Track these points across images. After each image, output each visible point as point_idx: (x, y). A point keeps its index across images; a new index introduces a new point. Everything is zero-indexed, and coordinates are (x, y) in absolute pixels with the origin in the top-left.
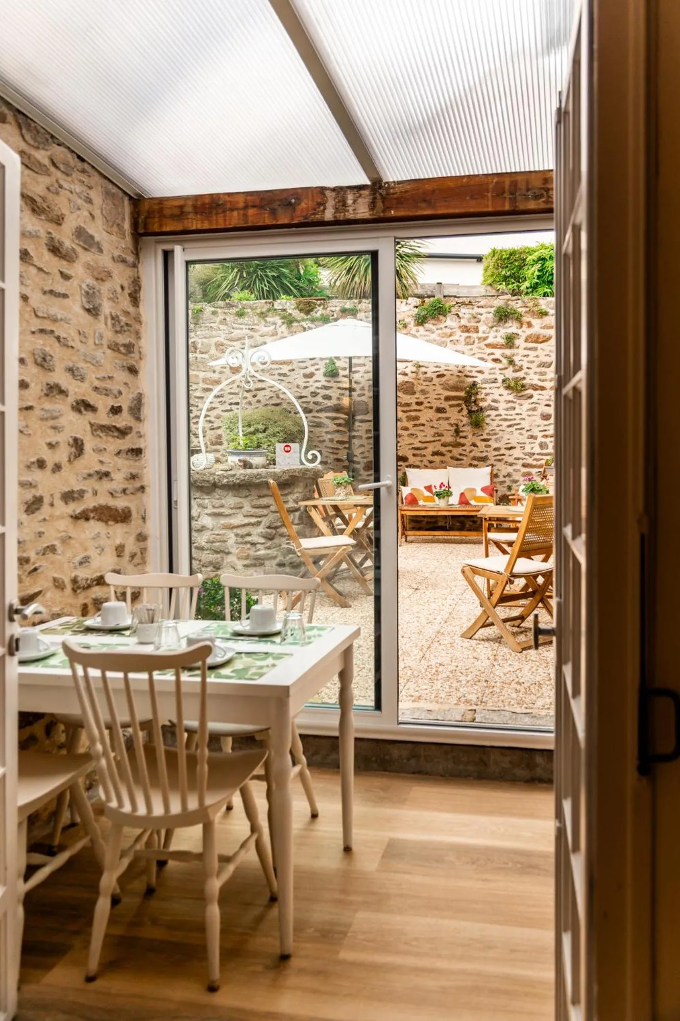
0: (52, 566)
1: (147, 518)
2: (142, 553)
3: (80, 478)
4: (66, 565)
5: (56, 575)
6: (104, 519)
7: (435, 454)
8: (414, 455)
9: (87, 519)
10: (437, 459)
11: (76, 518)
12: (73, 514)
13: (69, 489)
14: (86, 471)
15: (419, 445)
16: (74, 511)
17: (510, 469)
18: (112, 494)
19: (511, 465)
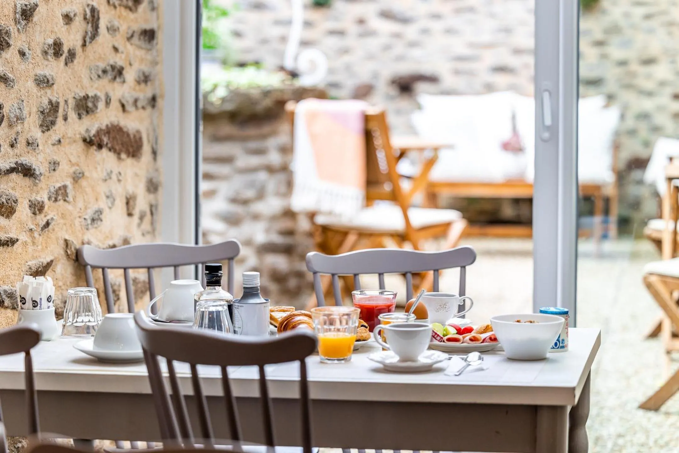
0: (62, 221)
1: (159, 152)
2: (152, 214)
3: (94, 76)
4: (77, 222)
5: (67, 238)
6: (117, 148)
7: (501, 69)
8: (457, 72)
9: (100, 147)
10: (501, 79)
11: (88, 142)
12: (86, 135)
13: (82, 94)
14: (102, 65)
15: (465, 51)
16: (87, 131)
17: (647, 105)
18: (123, 106)
19: (650, 94)
